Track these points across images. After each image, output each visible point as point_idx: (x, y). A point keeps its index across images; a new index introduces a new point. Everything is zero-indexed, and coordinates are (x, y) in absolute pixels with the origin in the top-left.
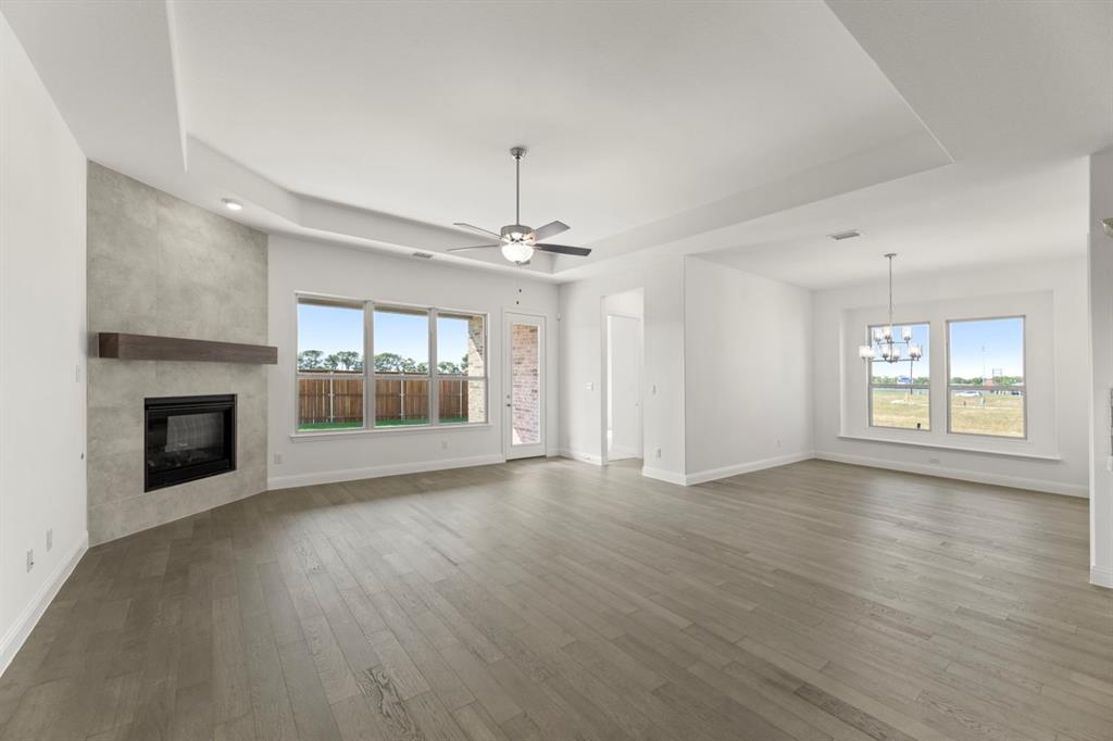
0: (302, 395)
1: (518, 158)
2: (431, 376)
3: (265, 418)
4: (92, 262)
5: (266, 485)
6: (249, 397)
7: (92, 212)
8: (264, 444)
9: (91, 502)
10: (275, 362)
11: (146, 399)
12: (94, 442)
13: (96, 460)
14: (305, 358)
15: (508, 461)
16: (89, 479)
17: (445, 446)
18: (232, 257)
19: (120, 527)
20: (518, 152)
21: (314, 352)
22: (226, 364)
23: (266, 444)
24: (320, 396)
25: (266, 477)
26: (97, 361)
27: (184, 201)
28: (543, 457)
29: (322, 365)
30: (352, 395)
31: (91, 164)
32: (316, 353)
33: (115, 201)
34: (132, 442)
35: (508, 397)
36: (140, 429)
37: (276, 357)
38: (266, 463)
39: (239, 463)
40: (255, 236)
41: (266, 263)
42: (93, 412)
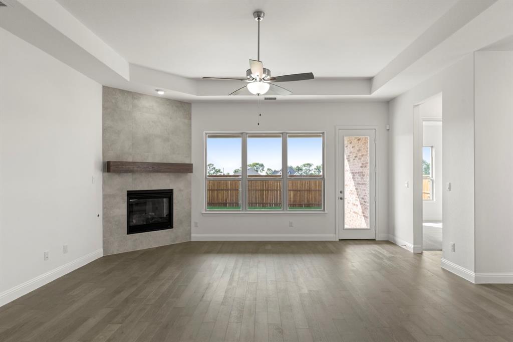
0: (209, 190)
1: (259, 19)
2: (283, 178)
3: (190, 203)
4: (105, 130)
5: (190, 238)
6: (180, 190)
7: (105, 108)
8: (189, 215)
9: (104, 236)
10: (191, 172)
11: (128, 191)
12: (105, 210)
13: (107, 219)
14: (304, 168)
15: (340, 240)
16: (104, 226)
17: (291, 225)
18: (171, 118)
19: (116, 249)
20: (258, 14)
21: (308, 164)
22: (167, 174)
23: (190, 216)
24: (277, 191)
25: (191, 234)
26: (106, 174)
27: (145, 95)
28: (374, 240)
29: (313, 172)
30: (294, 190)
31: (104, 87)
32: (309, 165)
33: (113, 101)
34: (122, 210)
35: (341, 192)
36: (125, 205)
37: (192, 169)
38: (191, 226)
39: (175, 224)
40: (184, 106)
41: (190, 119)
42: (105, 197)
